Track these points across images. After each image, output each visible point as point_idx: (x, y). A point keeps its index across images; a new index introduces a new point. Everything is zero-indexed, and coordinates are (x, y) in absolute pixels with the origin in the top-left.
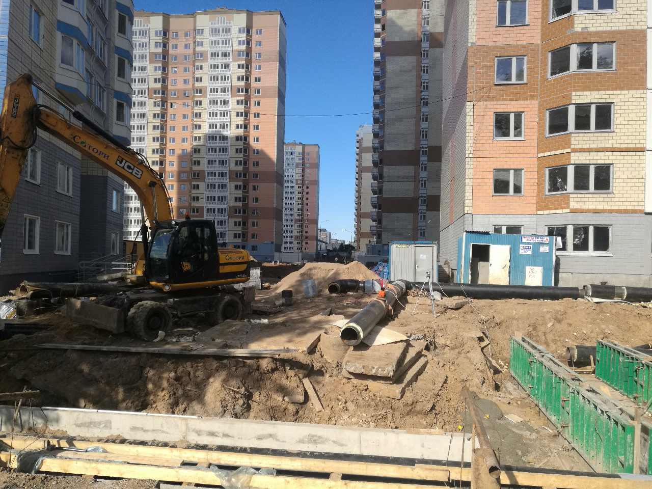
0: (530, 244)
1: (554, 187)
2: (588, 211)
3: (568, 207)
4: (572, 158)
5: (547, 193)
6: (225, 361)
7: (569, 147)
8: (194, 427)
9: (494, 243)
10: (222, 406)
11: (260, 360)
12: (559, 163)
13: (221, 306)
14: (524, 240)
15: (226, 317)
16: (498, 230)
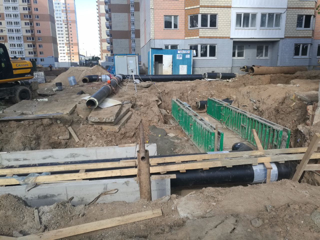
0: (181, 54)
1: (193, 25)
2: (207, 37)
3: (198, 36)
4: (200, 10)
5: (189, 28)
6: (22, 122)
7: (199, 5)
8: (5, 158)
9: (165, 54)
10: (23, 145)
11: (43, 120)
12: (194, 13)
13: (18, 93)
14: (179, 52)
15: (22, 98)
16: (167, 47)
